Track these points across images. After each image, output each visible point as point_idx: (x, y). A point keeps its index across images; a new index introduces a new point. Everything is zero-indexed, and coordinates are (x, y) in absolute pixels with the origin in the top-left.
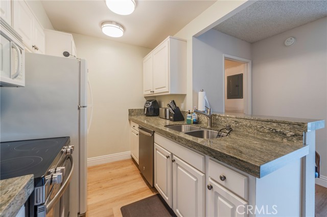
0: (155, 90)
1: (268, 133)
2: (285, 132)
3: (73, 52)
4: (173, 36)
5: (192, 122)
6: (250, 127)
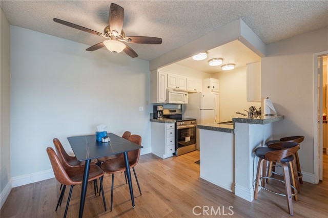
3: (212, 85)
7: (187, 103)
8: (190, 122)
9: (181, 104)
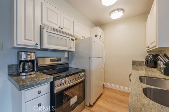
3: (99, 34)
7: (74, 50)
8: (77, 75)
9: (68, 52)
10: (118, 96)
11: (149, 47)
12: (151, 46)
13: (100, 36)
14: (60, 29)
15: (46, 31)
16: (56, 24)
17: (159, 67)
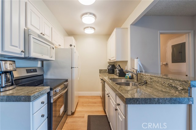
0: (111, 59)
1: (168, 87)
2: (177, 87)
3: (73, 44)
4: (120, 27)
5: (128, 78)
6: (158, 82)
7: (53, 59)
10: (91, 100)
11: (110, 60)
12: (112, 59)
13: (74, 46)
14: (41, 35)
15: (33, 38)
16: (38, 30)
17: (115, 73)
